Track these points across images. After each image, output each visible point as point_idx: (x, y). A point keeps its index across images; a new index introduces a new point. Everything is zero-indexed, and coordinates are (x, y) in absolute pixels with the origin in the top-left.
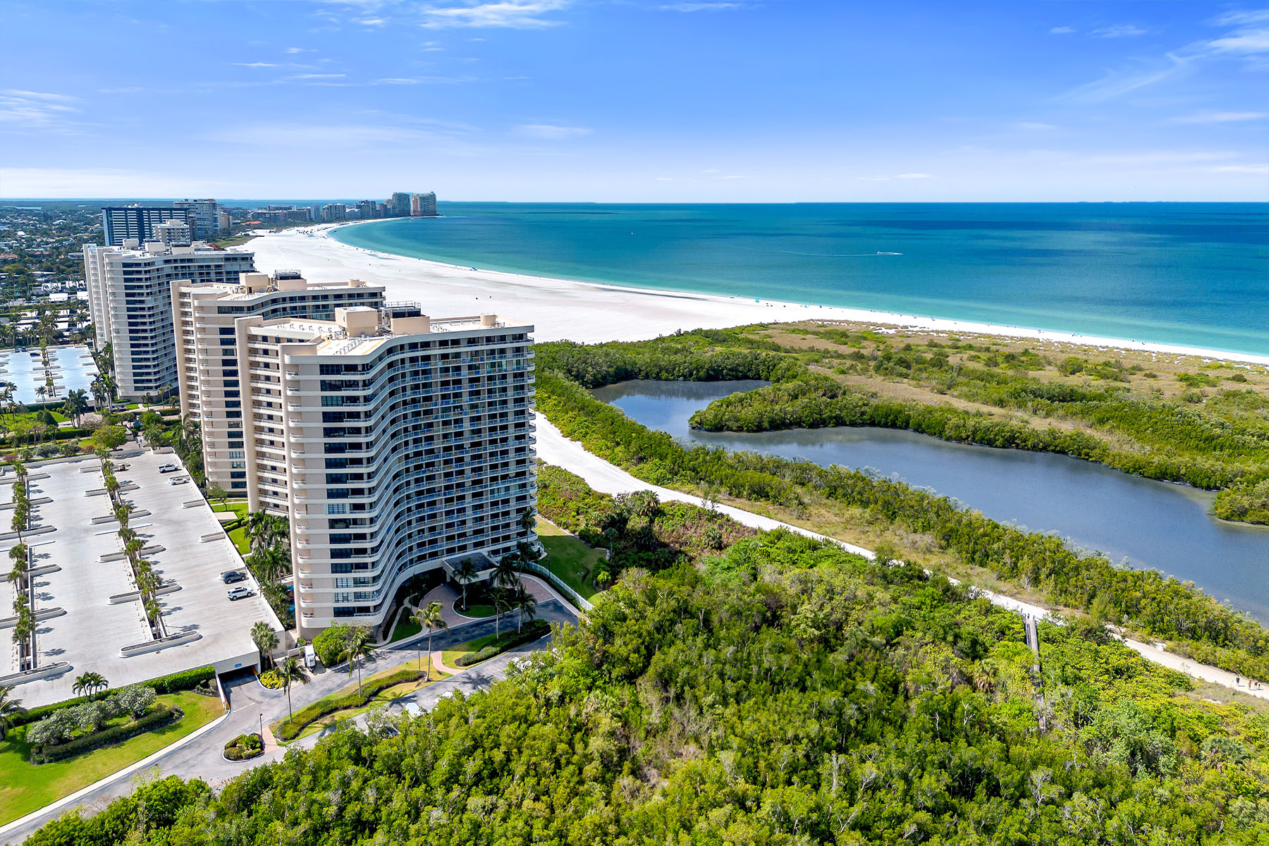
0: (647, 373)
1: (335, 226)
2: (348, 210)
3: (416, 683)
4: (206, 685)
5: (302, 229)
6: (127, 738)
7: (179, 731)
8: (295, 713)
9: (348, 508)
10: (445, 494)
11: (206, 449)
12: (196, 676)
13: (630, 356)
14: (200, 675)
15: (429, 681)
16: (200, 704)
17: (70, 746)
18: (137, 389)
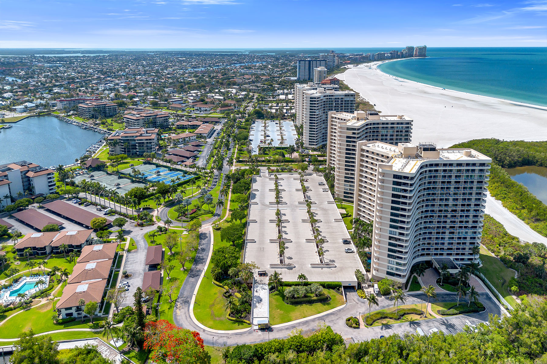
0: (541, 163)
1: (380, 63)
2: (386, 55)
3: (420, 316)
4: (339, 289)
5: (366, 64)
6: (313, 303)
7: (330, 306)
8: (371, 314)
9: (397, 234)
10: (437, 230)
11: (336, 181)
12: (335, 285)
13: (532, 152)
14: (337, 285)
15: (426, 317)
16: (337, 297)
17: (296, 300)
18: (310, 144)
